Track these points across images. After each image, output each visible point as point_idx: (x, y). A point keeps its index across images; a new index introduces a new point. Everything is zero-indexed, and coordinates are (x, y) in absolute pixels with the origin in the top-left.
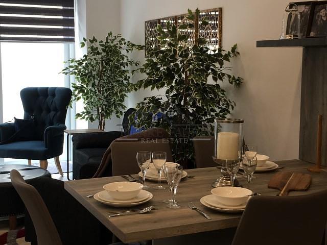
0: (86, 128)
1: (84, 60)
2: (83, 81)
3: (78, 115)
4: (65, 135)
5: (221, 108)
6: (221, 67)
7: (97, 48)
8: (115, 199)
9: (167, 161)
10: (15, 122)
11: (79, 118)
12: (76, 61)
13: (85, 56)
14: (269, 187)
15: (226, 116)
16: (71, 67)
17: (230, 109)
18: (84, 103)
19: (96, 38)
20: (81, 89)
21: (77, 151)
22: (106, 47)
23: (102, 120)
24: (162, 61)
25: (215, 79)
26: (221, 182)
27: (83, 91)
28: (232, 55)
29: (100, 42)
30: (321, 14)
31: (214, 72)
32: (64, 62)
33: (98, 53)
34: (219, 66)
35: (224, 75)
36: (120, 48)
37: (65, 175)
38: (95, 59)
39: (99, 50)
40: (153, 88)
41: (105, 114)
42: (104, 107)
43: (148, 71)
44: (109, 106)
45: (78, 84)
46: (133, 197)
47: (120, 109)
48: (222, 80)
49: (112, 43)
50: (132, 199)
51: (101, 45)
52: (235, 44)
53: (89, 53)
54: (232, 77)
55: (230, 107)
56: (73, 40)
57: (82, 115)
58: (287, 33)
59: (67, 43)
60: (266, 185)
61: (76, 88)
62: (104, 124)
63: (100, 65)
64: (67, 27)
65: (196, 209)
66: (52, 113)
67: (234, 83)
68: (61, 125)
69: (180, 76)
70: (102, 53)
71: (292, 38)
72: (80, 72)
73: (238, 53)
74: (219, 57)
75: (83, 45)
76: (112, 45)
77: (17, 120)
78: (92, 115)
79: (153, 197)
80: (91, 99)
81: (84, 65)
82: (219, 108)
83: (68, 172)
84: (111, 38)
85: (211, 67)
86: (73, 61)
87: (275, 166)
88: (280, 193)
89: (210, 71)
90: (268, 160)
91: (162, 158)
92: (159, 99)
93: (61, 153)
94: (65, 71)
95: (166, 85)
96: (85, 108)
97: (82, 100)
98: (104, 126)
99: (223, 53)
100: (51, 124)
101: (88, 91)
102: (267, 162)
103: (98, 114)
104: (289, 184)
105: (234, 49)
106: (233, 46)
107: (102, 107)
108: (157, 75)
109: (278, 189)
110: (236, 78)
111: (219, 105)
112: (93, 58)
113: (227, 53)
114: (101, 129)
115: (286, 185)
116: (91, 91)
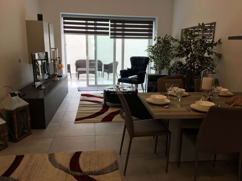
0: (154, 73)
1: (155, 46)
2: (154, 55)
3: (151, 68)
4: (146, 75)
5: (210, 67)
6: (212, 49)
7: (160, 41)
8: (154, 101)
9: (179, 88)
10: (128, 70)
11: (152, 69)
12: (152, 46)
13: (155, 44)
14: (225, 103)
15: (213, 71)
16: (149, 49)
17: (214, 68)
18: (154, 63)
19: (160, 37)
20: (153, 58)
21: (149, 82)
22: (164, 41)
23: (160, 70)
24: (185, 46)
25: (209, 54)
26: (203, 99)
27: (154, 59)
28: (218, 43)
29: (162, 39)
31: (208, 51)
32: (147, 47)
33: (161, 43)
34: (211, 49)
35: (213, 52)
36: (170, 41)
37: (145, 91)
38: (159, 45)
39: (161, 42)
40: (179, 58)
41: (162, 68)
42: (162, 65)
43: (178, 51)
44: (164, 65)
45: (152, 56)
46: (162, 101)
47: (168, 66)
48: (212, 55)
49: (167, 39)
50: (162, 102)
51: (162, 40)
52: (220, 38)
53: (157, 43)
54: (217, 53)
55: (214, 67)
56: (152, 38)
57: (153, 68)
59: (149, 39)
60: (224, 102)
61: (151, 57)
62: (161, 72)
63: (161, 48)
64: (150, 33)
65: (188, 109)
66: (141, 67)
67: (218, 56)
68: (144, 72)
69: (192, 53)
70: (162, 43)
72: (153, 51)
73: (221, 43)
74: (212, 45)
75: (155, 40)
76: (167, 40)
77: (128, 69)
78: (157, 68)
79: (170, 102)
80: (157, 62)
81: (155, 48)
82: (209, 67)
83: (146, 90)
84: (167, 37)
85: (207, 49)
86: (151, 46)
87: (231, 94)
88: (230, 106)
89: (207, 51)
90: (228, 91)
91: (177, 86)
92: (182, 62)
93: (144, 82)
94: (147, 50)
95: (185, 56)
96: (154, 65)
97: (153, 62)
98: (161, 73)
99: (214, 43)
100: (141, 71)
101: (156, 58)
102: (228, 92)
103: (159, 67)
104: (236, 102)
105: (219, 41)
106: (219, 40)
107: (161, 65)
108: (182, 52)
109: (230, 104)
110: (219, 54)
111: (209, 66)
112: (158, 45)
113: (216, 43)
114: (160, 74)
115: (234, 103)
116: (157, 58)
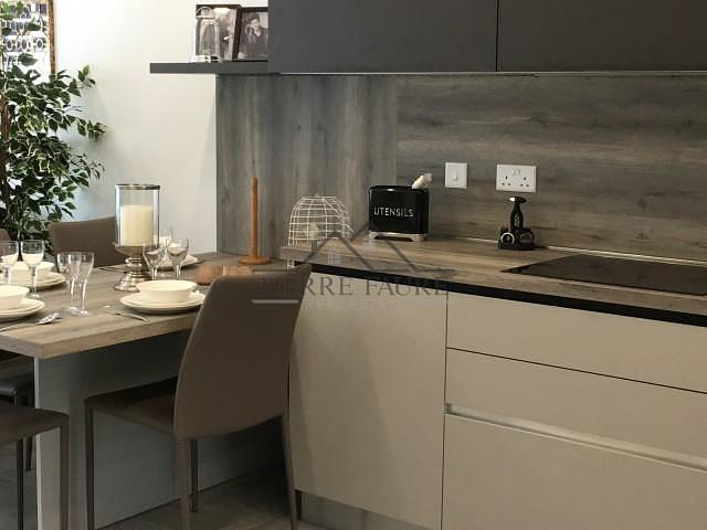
5: (72, 176)
6: (64, 106)
25: (54, 127)
28: (81, 84)
30: (252, 26)
31: (55, 114)
34: (62, 104)
35: (73, 118)
48: (66, 129)
52: (85, 65)
54: (88, 123)
55: (94, 174)
58: (197, 53)
65: (118, 314)
71: (209, 61)
73: (93, 82)
89: (45, 113)
106: (81, 70)
110: (94, 124)
113: (72, 81)
